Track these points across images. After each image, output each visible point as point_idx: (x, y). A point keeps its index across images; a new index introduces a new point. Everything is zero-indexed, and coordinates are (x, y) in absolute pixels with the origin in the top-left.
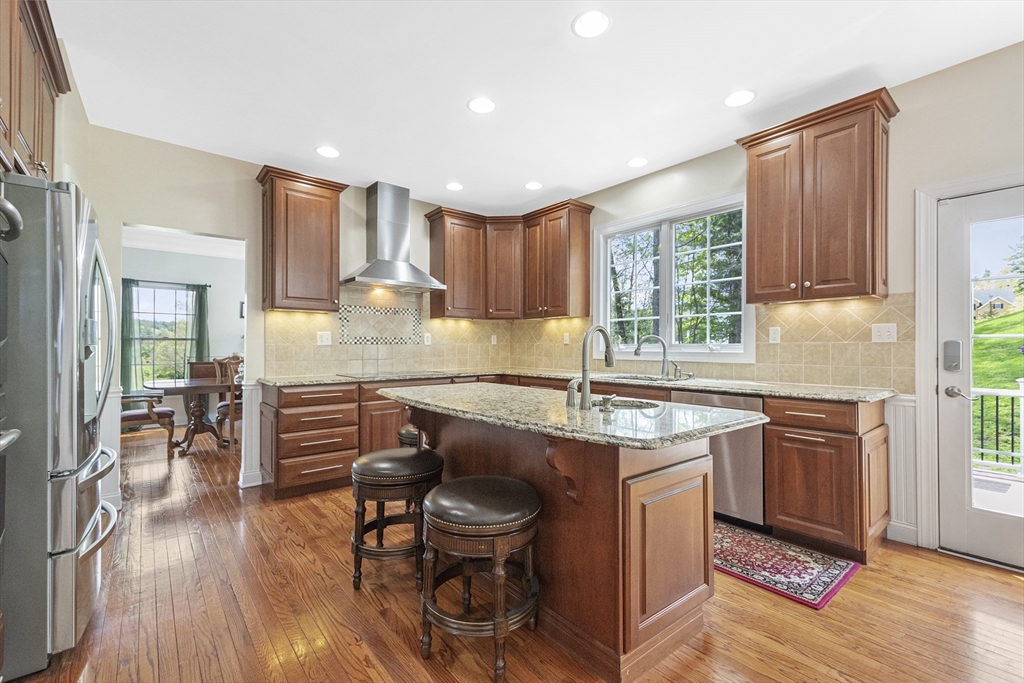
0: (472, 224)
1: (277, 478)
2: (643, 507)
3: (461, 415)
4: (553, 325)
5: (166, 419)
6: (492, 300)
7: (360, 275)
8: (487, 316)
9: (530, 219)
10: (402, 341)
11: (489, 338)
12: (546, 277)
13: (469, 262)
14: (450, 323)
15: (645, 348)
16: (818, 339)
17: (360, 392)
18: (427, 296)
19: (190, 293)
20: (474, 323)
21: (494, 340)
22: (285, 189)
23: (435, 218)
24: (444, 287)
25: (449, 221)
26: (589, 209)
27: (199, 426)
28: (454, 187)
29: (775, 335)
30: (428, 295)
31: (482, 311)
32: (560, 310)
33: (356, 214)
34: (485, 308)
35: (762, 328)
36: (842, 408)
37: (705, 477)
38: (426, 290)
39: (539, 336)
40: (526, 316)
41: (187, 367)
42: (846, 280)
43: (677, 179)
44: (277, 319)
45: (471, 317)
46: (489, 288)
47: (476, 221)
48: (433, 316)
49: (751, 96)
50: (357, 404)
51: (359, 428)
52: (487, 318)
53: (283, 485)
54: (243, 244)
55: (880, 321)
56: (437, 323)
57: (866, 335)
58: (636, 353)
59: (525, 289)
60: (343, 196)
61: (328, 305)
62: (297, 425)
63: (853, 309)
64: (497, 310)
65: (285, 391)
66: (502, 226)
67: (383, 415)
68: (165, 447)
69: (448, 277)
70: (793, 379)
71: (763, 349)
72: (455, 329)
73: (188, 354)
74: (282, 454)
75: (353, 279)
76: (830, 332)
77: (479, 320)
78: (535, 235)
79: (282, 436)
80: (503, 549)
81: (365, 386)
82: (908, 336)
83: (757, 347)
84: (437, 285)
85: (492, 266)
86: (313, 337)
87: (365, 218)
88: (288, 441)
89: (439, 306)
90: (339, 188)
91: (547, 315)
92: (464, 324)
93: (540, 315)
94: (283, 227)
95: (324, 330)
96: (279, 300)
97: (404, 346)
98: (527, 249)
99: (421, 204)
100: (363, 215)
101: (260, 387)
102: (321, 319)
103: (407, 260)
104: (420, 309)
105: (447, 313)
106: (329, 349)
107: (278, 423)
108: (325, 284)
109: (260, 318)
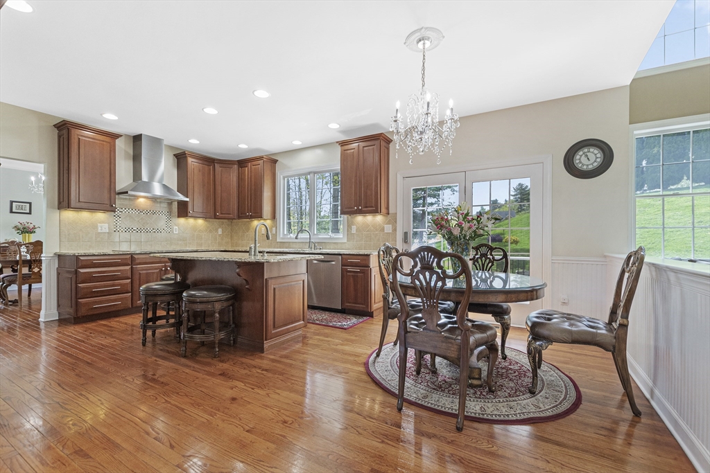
0: (206, 163)
1: (77, 311)
2: (274, 289)
3: (200, 259)
4: (256, 223)
6: (218, 207)
7: (131, 190)
8: (216, 217)
9: (242, 163)
10: (158, 231)
11: (217, 230)
12: (251, 196)
13: (204, 186)
14: (191, 221)
15: (301, 236)
16: (368, 231)
17: (131, 259)
18: (175, 205)
20: (207, 221)
21: (220, 231)
22: (78, 135)
23: (181, 158)
24: (188, 199)
25: (190, 160)
26: (275, 161)
28: (194, 142)
29: (354, 228)
30: (176, 203)
31: (212, 214)
32: (258, 215)
33: (125, 151)
34: (215, 211)
35: (349, 226)
36: (365, 257)
37: (303, 281)
38: (175, 200)
39: (248, 229)
40: (239, 218)
42: (372, 207)
43: (319, 152)
44: (69, 215)
45: (205, 218)
46: (217, 201)
47: (209, 161)
48: (179, 216)
49: (338, 126)
50: (130, 267)
51: (132, 281)
52: (215, 218)
53: (80, 314)
54: (43, 165)
55: (387, 224)
56: (182, 220)
57: (383, 229)
58: (296, 238)
59: (239, 202)
60: (118, 141)
62: (90, 278)
63: (379, 218)
64: (222, 214)
65: (82, 258)
66: (225, 165)
67: (147, 273)
69: (190, 194)
70: (360, 248)
71: (350, 235)
72: (195, 223)
74: (79, 296)
75: (127, 192)
76: (372, 228)
77: (211, 220)
78: (245, 172)
79: (80, 285)
80: (218, 306)
81: (136, 256)
82: (395, 230)
83: (348, 234)
84: (182, 198)
85: (218, 188)
86: (94, 226)
87: (132, 154)
88: (83, 288)
89: (183, 210)
90: (114, 136)
91: (251, 217)
92: (200, 221)
93: (247, 217)
95: (103, 222)
96: (73, 203)
97: (159, 234)
98: (240, 179)
99: (171, 148)
100: (131, 152)
101: (57, 258)
102: (100, 216)
103: (160, 181)
104: (170, 212)
105: (190, 215)
106: (107, 235)
107: (76, 277)
108: (106, 195)
109: (56, 214)
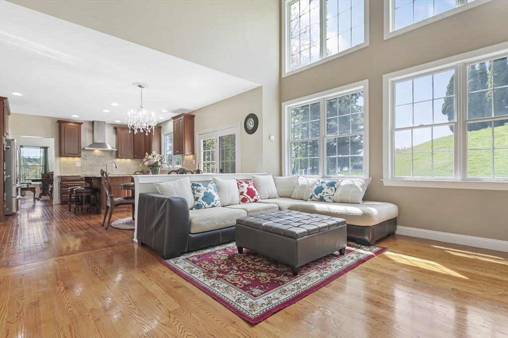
1: (61, 199)
5: (33, 190)
6: (135, 153)
7: (87, 147)
8: (134, 158)
11: (139, 165)
12: (148, 147)
13: (127, 142)
19: (42, 149)
22: (64, 125)
23: (117, 128)
25: (119, 130)
26: (160, 127)
27: (44, 193)
28: (118, 122)
29: (184, 162)
30: (115, 152)
31: (132, 156)
33: (89, 129)
34: (134, 155)
41: (41, 175)
44: (64, 159)
46: (135, 149)
48: (116, 158)
53: (62, 201)
54: (54, 139)
55: (194, 159)
57: (192, 162)
59: (145, 150)
60: (82, 125)
61: (78, 155)
62: (66, 186)
63: (191, 156)
64: (137, 156)
65: (63, 177)
68: (33, 200)
69: (119, 147)
73: (41, 171)
74: (62, 193)
76: (189, 162)
79: (62, 189)
83: (182, 166)
85: (136, 143)
86: (75, 164)
88: (64, 190)
90: (80, 124)
92: (129, 160)
94: (63, 135)
95: (78, 162)
96: (62, 154)
98: (145, 137)
99: (111, 124)
100: (91, 129)
101: (58, 177)
102: (77, 159)
104: (112, 156)
105: (122, 157)
106: (81, 167)
107: (61, 185)
108: (77, 150)
109: (58, 159)
